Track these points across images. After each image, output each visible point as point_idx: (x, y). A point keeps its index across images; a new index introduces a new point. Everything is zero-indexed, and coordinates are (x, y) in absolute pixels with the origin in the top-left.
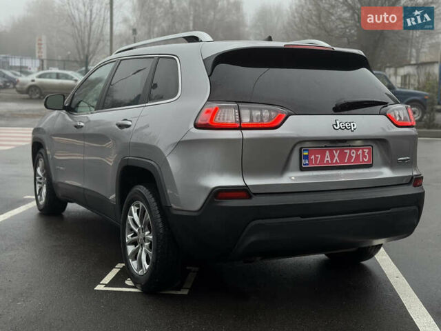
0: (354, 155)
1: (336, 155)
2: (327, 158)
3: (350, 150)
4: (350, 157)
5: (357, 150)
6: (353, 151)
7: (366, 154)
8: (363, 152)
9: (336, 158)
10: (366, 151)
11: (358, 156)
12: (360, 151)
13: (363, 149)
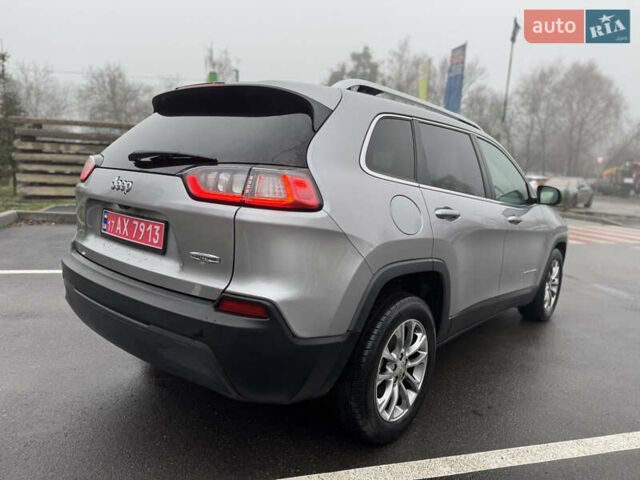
0: (142, 231)
1: (126, 225)
2: (119, 228)
3: (140, 222)
4: (139, 233)
5: (147, 225)
6: (142, 224)
7: (157, 234)
8: (154, 230)
9: (125, 229)
10: (157, 228)
11: (146, 233)
12: (150, 228)
13: (154, 225)
